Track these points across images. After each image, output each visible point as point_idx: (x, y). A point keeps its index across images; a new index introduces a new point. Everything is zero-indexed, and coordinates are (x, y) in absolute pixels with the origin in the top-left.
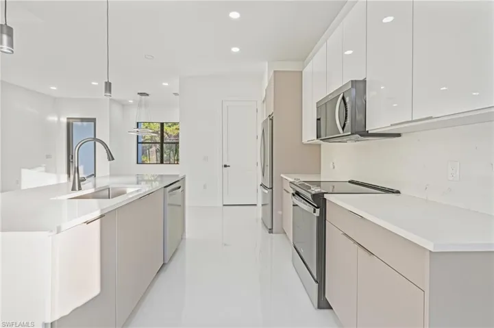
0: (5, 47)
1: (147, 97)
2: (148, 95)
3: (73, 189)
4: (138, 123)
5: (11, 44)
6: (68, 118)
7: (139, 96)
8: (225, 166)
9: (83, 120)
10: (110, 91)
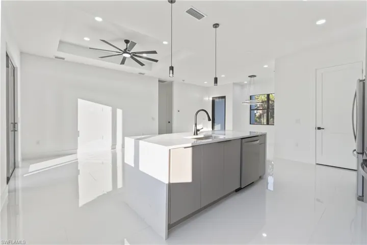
0: (171, 75)
1: (255, 78)
2: (255, 76)
3: (194, 134)
4: (251, 96)
5: (173, 73)
6: (213, 98)
7: (249, 78)
8: (319, 128)
9: (219, 98)
10: (217, 83)
